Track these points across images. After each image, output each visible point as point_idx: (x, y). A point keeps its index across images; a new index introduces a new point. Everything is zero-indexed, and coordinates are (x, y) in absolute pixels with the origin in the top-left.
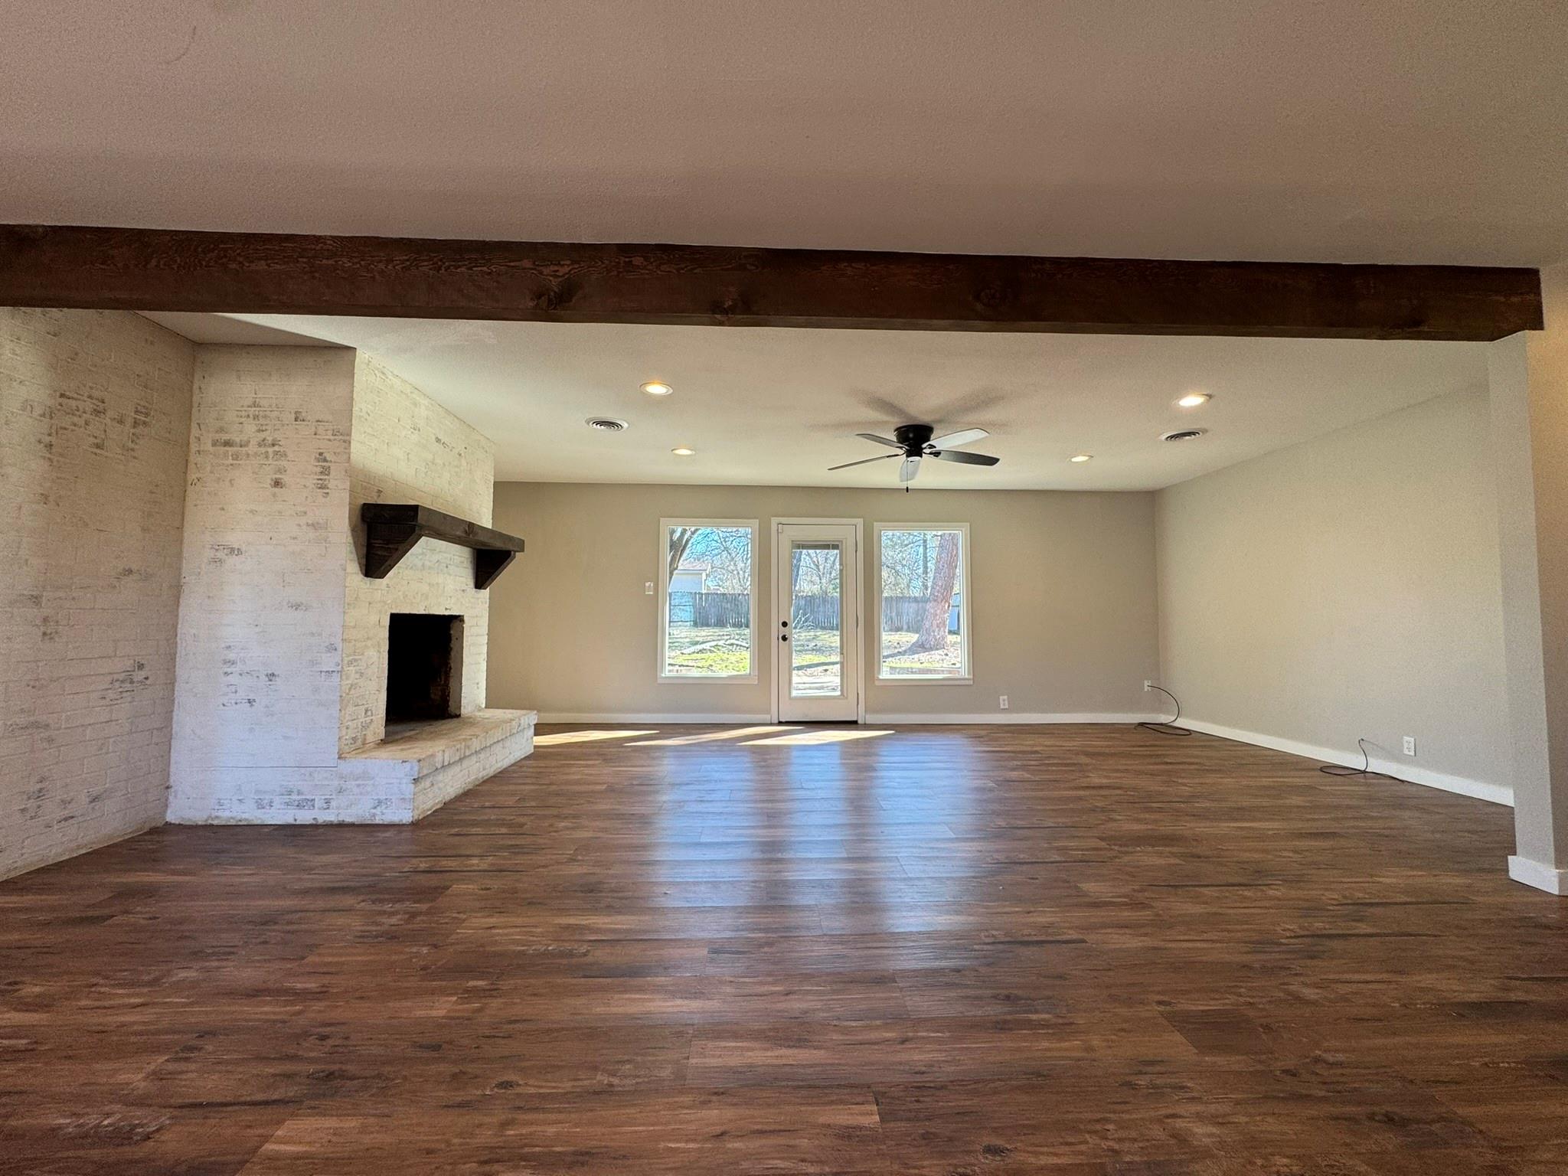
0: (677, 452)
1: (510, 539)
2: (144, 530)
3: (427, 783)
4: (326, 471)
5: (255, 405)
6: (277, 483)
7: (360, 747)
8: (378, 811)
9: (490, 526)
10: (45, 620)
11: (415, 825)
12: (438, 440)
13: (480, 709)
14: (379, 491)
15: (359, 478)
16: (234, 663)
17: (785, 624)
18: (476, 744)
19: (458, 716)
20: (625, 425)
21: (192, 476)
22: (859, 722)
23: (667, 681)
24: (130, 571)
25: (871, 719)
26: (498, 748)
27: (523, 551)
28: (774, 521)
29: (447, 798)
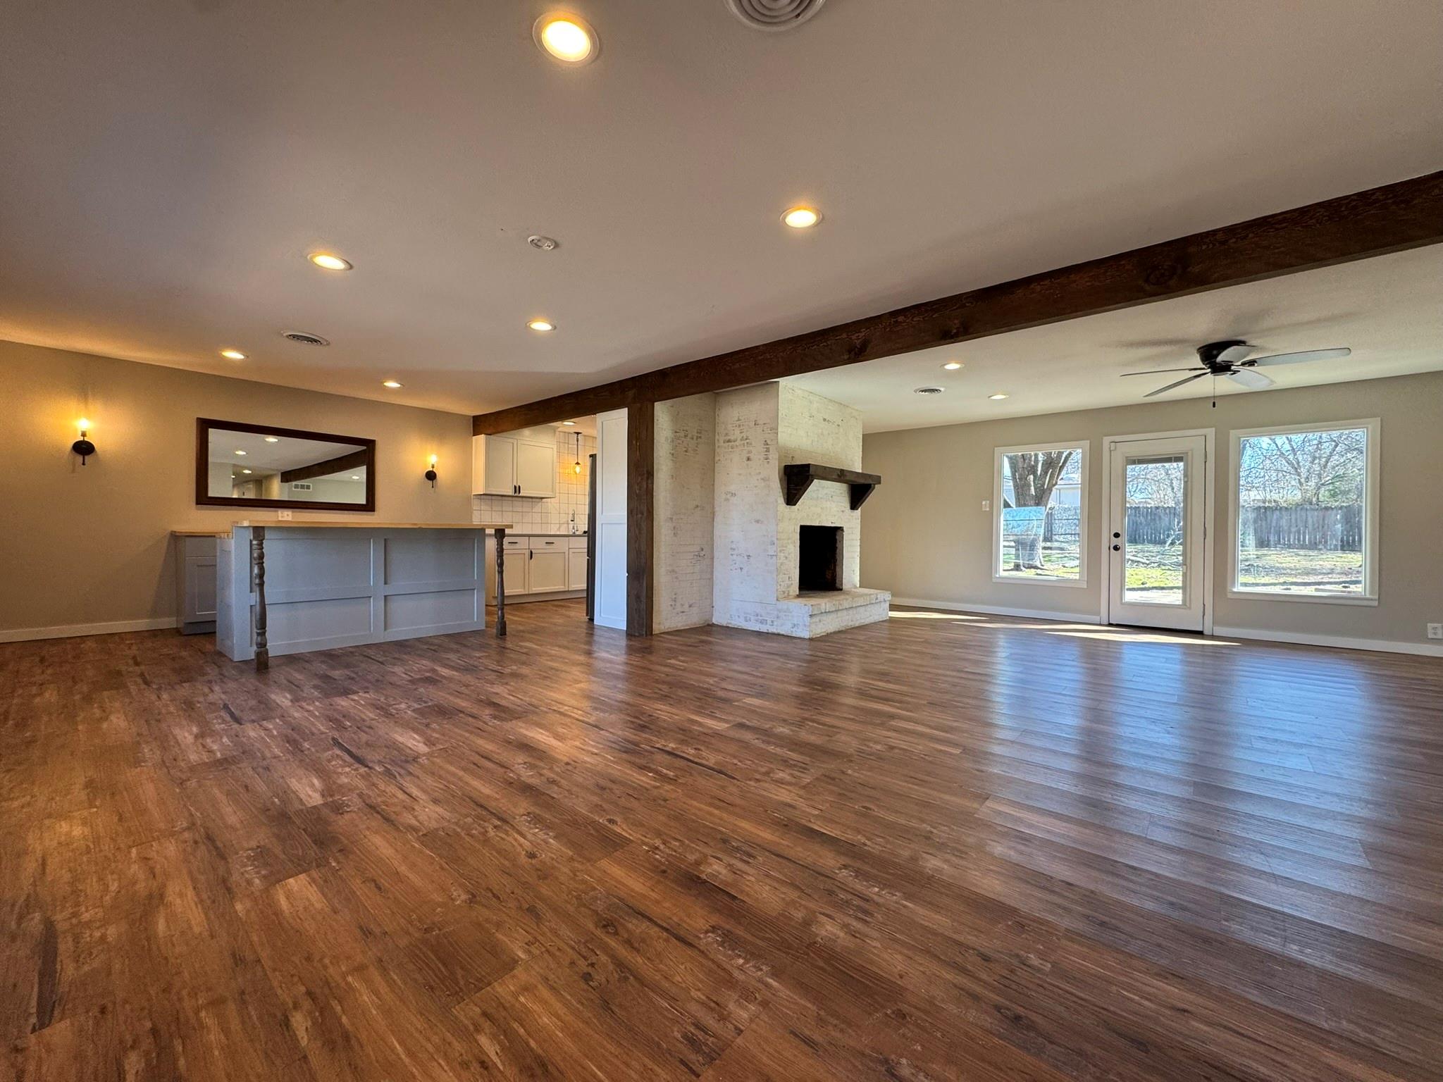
0: (992, 398)
1: (870, 476)
2: (701, 487)
3: (816, 619)
4: (768, 450)
5: (739, 420)
6: (748, 459)
7: (787, 597)
8: (794, 630)
9: (860, 471)
10: (674, 528)
11: (811, 639)
12: (825, 420)
13: (856, 587)
14: (793, 457)
15: (783, 452)
16: (734, 549)
17: (1117, 535)
18: (846, 604)
19: (841, 590)
20: (942, 389)
21: (717, 459)
22: (1206, 632)
23: (1000, 581)
24: (697, 506)
25: (1219, 631)
26: (862, 609)
27: (880, 483)
28: (1106, 440)
29: (829, 632)
